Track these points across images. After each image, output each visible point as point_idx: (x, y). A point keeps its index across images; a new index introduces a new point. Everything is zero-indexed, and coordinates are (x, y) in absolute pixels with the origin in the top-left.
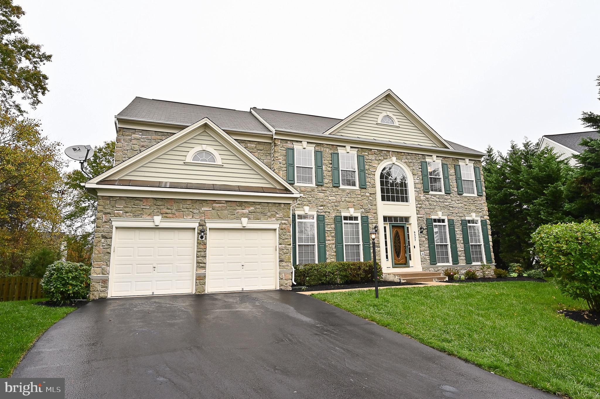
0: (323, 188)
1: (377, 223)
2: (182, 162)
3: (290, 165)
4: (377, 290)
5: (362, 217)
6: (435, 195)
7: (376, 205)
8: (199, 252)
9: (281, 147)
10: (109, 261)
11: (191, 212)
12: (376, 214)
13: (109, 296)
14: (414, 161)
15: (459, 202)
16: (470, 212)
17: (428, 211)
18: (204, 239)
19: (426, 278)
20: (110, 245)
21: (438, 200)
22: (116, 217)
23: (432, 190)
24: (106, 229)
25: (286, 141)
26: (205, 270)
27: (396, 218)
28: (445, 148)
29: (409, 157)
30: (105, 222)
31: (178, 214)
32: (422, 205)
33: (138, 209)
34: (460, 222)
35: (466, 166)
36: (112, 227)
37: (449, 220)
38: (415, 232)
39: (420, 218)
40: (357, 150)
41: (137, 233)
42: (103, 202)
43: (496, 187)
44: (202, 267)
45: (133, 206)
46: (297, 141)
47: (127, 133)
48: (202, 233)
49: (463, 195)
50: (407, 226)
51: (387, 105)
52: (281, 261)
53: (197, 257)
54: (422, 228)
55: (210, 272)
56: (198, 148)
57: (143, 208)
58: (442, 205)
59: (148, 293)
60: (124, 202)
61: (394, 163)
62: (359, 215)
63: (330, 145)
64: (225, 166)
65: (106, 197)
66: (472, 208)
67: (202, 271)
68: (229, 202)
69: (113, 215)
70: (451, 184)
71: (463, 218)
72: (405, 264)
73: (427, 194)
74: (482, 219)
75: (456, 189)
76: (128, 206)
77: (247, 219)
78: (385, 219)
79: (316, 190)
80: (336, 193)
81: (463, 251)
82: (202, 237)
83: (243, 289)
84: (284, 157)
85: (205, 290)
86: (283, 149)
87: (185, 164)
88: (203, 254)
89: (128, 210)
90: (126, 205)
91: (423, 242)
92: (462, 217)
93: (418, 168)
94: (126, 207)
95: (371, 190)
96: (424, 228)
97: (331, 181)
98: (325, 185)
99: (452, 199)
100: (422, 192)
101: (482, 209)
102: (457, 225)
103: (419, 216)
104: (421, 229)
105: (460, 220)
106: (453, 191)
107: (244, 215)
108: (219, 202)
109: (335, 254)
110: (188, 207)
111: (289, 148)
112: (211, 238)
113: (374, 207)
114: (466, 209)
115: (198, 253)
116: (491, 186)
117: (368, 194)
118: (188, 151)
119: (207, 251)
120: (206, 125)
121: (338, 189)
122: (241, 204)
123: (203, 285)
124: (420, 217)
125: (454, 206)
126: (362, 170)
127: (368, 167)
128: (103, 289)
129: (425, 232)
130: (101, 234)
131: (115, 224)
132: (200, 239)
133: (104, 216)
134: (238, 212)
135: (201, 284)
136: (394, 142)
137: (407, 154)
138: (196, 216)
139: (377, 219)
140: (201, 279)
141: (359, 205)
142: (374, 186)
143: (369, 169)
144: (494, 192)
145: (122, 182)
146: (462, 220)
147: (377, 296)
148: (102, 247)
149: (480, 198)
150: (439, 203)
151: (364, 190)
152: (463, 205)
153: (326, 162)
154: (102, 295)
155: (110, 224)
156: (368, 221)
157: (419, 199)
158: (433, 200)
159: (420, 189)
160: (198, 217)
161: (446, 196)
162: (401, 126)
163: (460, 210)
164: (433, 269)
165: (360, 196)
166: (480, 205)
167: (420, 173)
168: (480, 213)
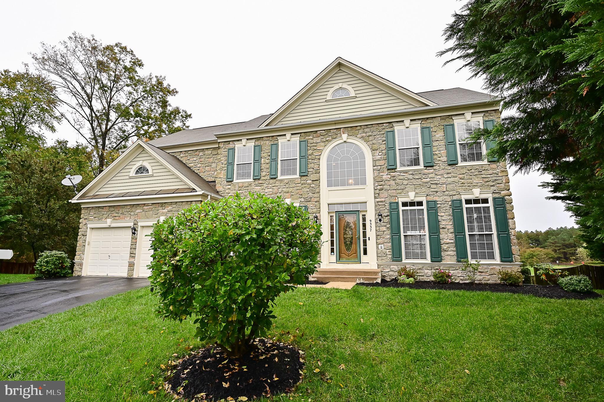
0: (260, 182)
1: (319, 213)
2: (127, 177)
3: (230, 164)
5: (300, 207)
6: (406, 172)
7: (319, 192)
10: (84, 251)
11: (129, 214)
12: (318, 203)
13: (83, 275)
14: (375, 133)
15: (450, 176)
16: (470, 187)
17: (393, 193)
18: (136, 235)
20: (85, 240)
21: (411, 177)
22: (90, 221)
23: (402, 166)
24: (84, 229)
26: (134, 259)
28: (423, 106)
29: (366, 130)
30: (84, 225)
31: (122, 217)
32: (385, 186)
33: (100, 215)
34: (449, 203)
35: (467, 122)
37: (428, 202)
38: (371, 221)
39: (379, 203)
40: (299, 135)
42: (84, 212)
44: (133, 257)
45: (98, 213)
46: (238, 140)
48: (134, 231)
49: (458, 165)
50: (363, 213)
51: (341, 76)
53: (131, 249)
54: (382, 215)
55: (137, 261)
56: (138, 164)
57: (103, 214)
58: (419, 182)
59: (104, 274)
60: (94, 210)
61: (345, 142)
63: (270, 136)
64: (155, 175)
65: (86, 208)
66: (475, 181)
67: (132, 260)
68: (154, 204)
69: (88, 220)
70: (437, 152)
71: (455, 198)
72: (356, 260)
73: (393, 171)
74: (497, 196)
75: (444, 159)
76: (96, 213)
77: (165, 217)
78: (331, 207)
79: (253, 184)
80: (274, 185)
81: (452, 243)
82: (134, 233)
84: (226, 158)
85: (133, 275)
86: (225, 150)
87: (131, 178)
88: (134, 246)
89: (96, 215)
91: (382, 233)
92: (455, 196)
93: (381, 141)
95: (313, 177)
96: (386, 214)
97: (268, 173)
98: (263, 178)
99: (436, 173)
100: (386, 170)
101: (497, 181)
102: (444, 208)
103: (377, 200)
104: (379, 216)
105: (449, 200)
106: (439, 162)
107: (163, 214)
108: (147, 205)
110: (128, 211)
111: (231, 148)
112: (140, 234)
113: (315, 195)
114: (462, 183)
115: (131, 246)
117: (309, 182)
119: (137, 244)
121: (275, 180)
122: (162, 205)
123: (133, 270)
124: (380, 202)
125: (439, 182)
126: (305, 157)
127: (312, 151)
128: (80, 270)
129: (386, 219)
131: (89, 226)
132: (133, 235)
133: (84, 220)
134: (159, 212)
135: (131, 269)
136: (346, 116)
137: (366, 127)
139: (319, 208)
140: (131, 265)
141: (298, 195)
142: (318, 172)
143: (312, 154)
145: (95, 196)
146: (453, 201)
148: (81, 242)
150: (414, 180)
151: (305, 178)
152: (457, 178)
153: (264, 155)
154: (79, 274)
155: (87, 226)
157: (380, 180)
158: (402, 177)
159: (384, 166)
160: (133, 218)
161: (426, 171)
162: (358, 96)
163: (450, 187)
164: (395, 267)
165: (300, 184)
166: (492, 176)
167: (383, 147)
168: (492, 188)
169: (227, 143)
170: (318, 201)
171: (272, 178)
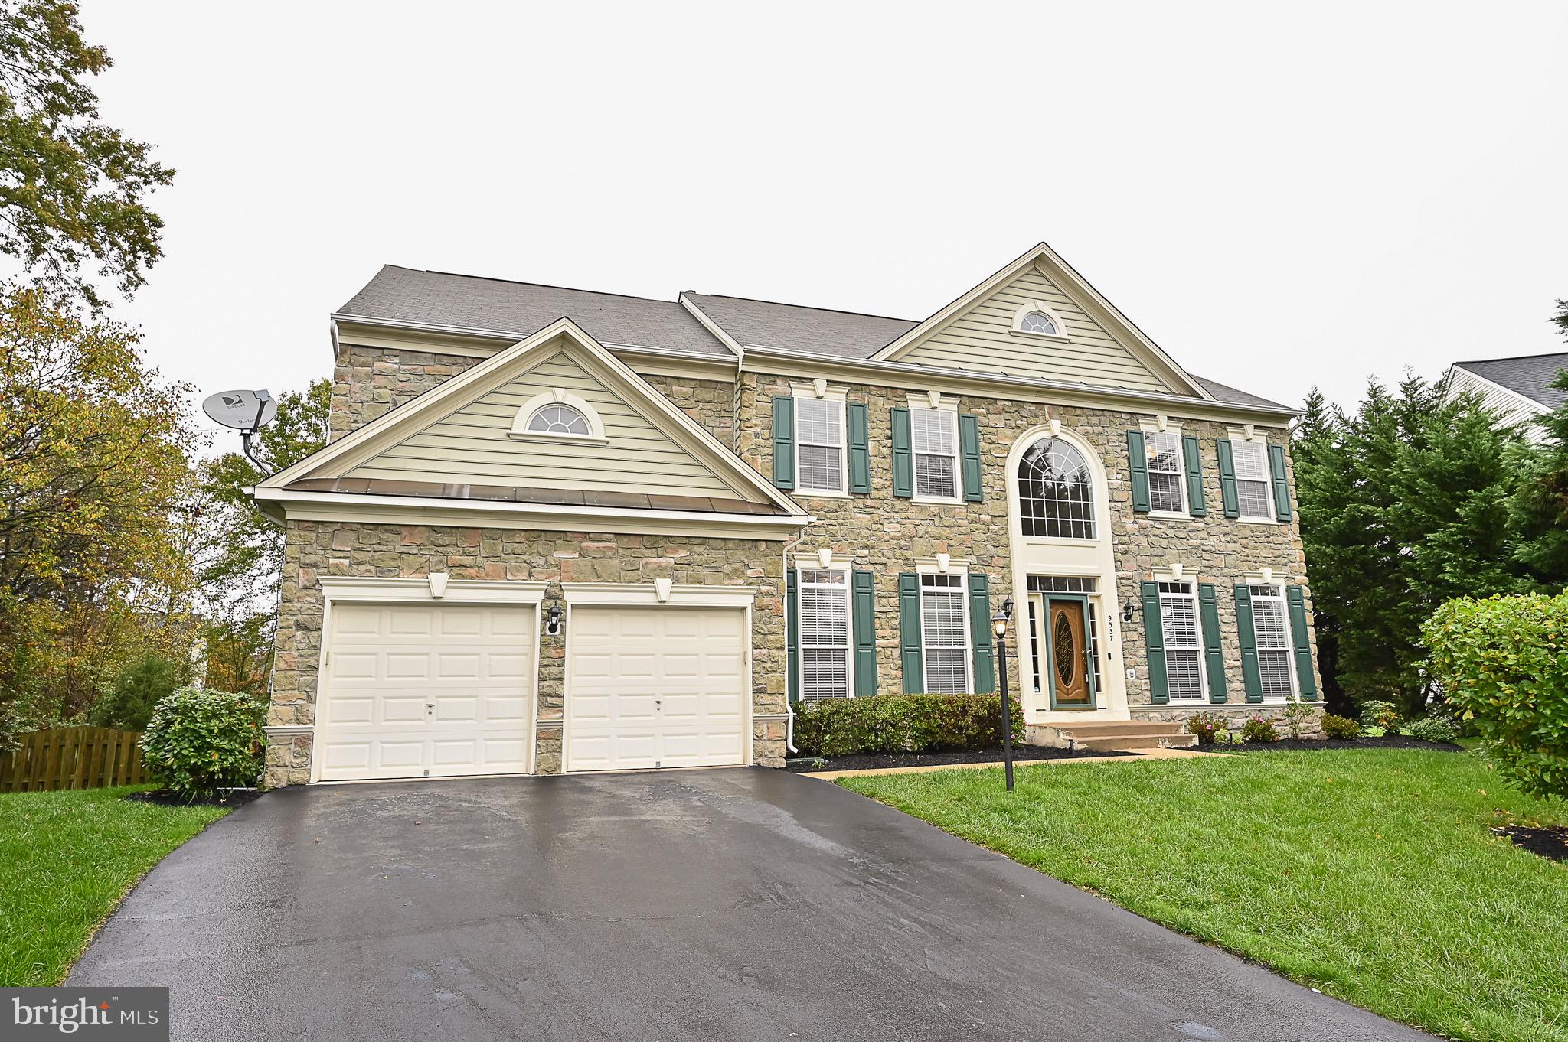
0: (869, 502)
1: (1011, 594)
2: (501, 435)
3: (783, 440)
4: (1009, 770)
5: (971, 577)
6: (1163, 521)
7: (1007, 546)
8: (546, 666)
9: (759, 395)
10: (315, 688)
11: (525, 562)
12: (1008, 570)
13: (314, 780)
14: (1109, 430)
15: (1229, 539)
16: (1257, 564)
17: (1146, 562)
18: (558, 632)
19: (1141, 739)
20: (316, 648)
21: (1171, 533)
22: (333, 574)
23: (1157, 508)
24: (307, 606)
25: (772, 379)
26: (559, 715)
27: (1060, 581)
28: (1192, 396)
29: (1094, 420)
30: (306, 588)
31: (491, 568)
32: (1130, 546)
33: (387, 555)
34: (1232, 591)
35: (1248, 443)
36: (323, 602)
37: (1200, 586)
38: (1110, 618)
39: (1123, 581)
40: (957, 400)
41: (387, 616)
42: (300, 536)
43: (1327, 499)
44: (554, 706)
45: (377, 547)
46: (801, 379)
47: (362, 359)
48: (553, 618)
49: (1239, 520)
50: (1090, 601)
51: (1036, 284)
52: (758, 691)
53: (540, 679)
54: (1129, 608)
55: (573, 718)
56: (545, 397)
57: (401, 553)
58: (1183, 545)
59: (415, 772)
60: (352, 536)
61: (1054, 437)
62: (962, 572)
63: (886, 387)
64: (614, 442)
65: (307, 524)
66: (1262, 554)
67: (552, 717)
68: (623, 537)
69: (325, 571)
70: (1208, 490)
71: (1238, 581)
72: (1085, 701)
73: (1143, 516)
74: (1291, 583)
75: (1219, 505)
76: (363, 546)
77: (669, 581)
78: (1032, 581)
79: (850, 506)
80: (904, 515)
82: (553, 628)
83: (658, 763)
84: (766, 421)
85: (560, 766)
86: (764, 398)
87: (511, 438)
88: (555, 670)
89: (363, 556)
90: (357, 545)
91: (1131, 643)
92: (1236, 579)
93: (1118, 449)
94: (358, 549)
95: (994, 507)
96: (1136, 606)
97: (889, 483)
98: (874, 493)
99: (1209, 530)
100: (1130, 512)
101: (1290, 557)
102: (1224, 600)
103: (1121, 574)
104: (1126, 608)
105: (1230, 585)
106: (1212, 510)
107: (662, 572)
108: (598, 537)
109: (899, 673)
110: (516, 551)
111: (779, 396)
112: (577, 631)
113: (1002, 552)
114: (1247, 556)
115: (543, 669)
116: (1315, 497)
117: (986, 517)
118: (518, 404)
119: (566, 664)
120: (564, 337)
121: (907, 503)
122: (654, 542)
123: (557, 752)
124: (1125, 579)
125: (1213, 549)
126: (971, 455)
127: (988, 445)
128: (298, 761)
129: (1137, 617)
130: (295, 618)
131: (330, 593)
132: (548, 633)
133: (301, 571)
134: (647, 563)
135: (550, 748)
136: (1055, 379)
137: (1091, 413)
138: (540, 573)
139: (1010, 583)
140: (550, 737)
141: (963, 547)
142: (1002, 497)
143: (989, 451)
144: (1322, 512)
145: (348, 485)
146: (1235, 587)
147: (1010, 786)
148: (296, 654)
149: (1284, 529)
150: (1176, 540)
151: (975, 507)
152: (1238, 545)
153: (876, 432)
154: (297, 776)
155: (316, 592)
156: (985, 588)
157: (1121, 531)
158: (1157, 532)
159: (1125, 504)
160: (543, 577)
161: (1193, 524)
162: (1073, 339)
163: (1230, 559)
164: (1157, 715)
165: (966, 521)
166: (1283, 546)
167: (1124, 462)
168: (1284, 568)
169: (768, 379)
170: (1007, 567)
171: (899, 498)
